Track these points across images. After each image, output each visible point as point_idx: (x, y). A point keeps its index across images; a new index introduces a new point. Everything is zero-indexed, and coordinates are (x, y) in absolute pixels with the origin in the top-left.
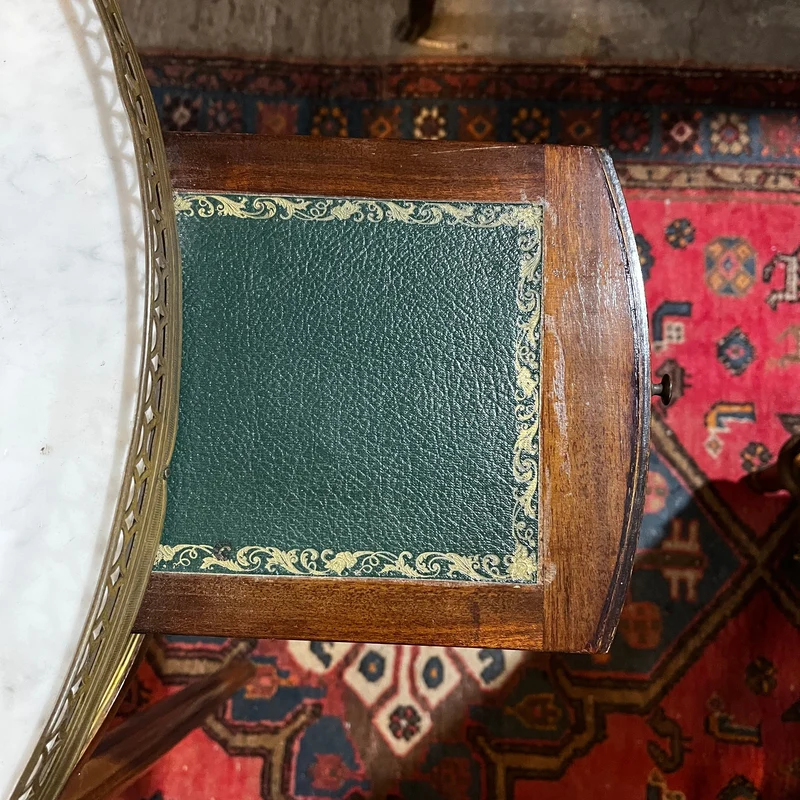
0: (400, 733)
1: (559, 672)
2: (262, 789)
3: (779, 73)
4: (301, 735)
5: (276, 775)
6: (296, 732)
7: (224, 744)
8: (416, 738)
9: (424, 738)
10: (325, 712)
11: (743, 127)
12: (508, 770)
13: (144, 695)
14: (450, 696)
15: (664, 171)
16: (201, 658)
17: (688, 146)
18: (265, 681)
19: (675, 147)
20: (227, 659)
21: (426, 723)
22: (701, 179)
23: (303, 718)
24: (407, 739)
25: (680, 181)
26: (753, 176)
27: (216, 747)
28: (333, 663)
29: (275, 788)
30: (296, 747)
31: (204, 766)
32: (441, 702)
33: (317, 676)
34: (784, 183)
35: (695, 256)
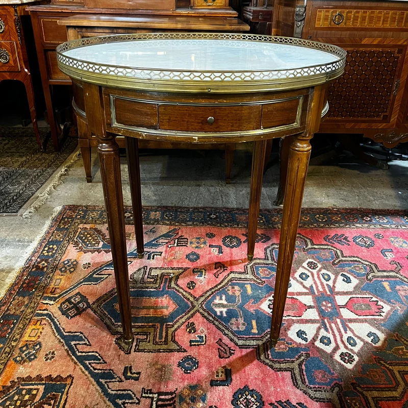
0: (347, 361)
1: (403, 340)
2: (294, 383)
3: (388, 210)
4: (304, 363)
5: (298, 378)
6: (302, 362)
7: (271, 367)
8: (354, 363)
9: (357, 362)
10: (311, 356)
11: (385, 218)
12: (399, 372)
13: (232, 352)
14: (362, 349)
15: (366, 225)
16: (253, 340)
17: (370, 221)
18: (282, 346)
19: (367, 221)
20: (265, 340)
21: (356, 358)
22: (378, 226)
23: (303, 358)
24: (351, 363)
25: (372, 227)
26: (393, 226)
27: (268, 368)
28: (309, 340)
29: (300, 383)
30: (304, 367)
31: (265, 375)
32: (359, 350)
33: (303, 344)
34: (403, 227)
35: (387, 241)
